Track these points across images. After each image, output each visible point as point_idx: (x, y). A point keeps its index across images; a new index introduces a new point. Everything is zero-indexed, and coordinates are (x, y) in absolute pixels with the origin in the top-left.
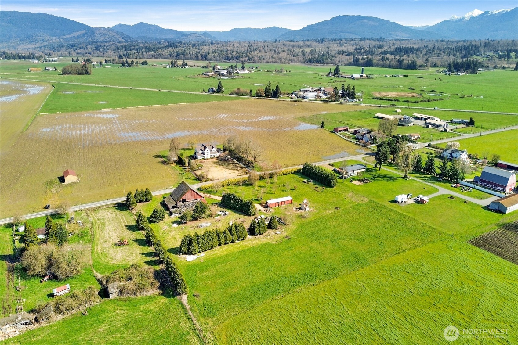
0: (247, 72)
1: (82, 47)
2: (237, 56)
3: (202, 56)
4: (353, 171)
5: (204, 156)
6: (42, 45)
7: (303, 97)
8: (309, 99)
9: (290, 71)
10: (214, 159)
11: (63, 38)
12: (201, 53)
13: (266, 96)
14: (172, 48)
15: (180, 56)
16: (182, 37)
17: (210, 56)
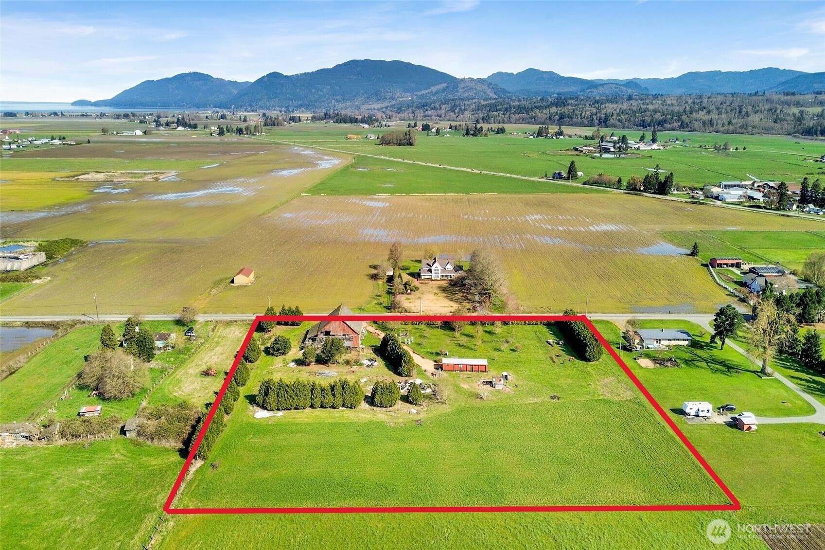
0: (657, 148)
1: (435, 106)
2: (661, 121)
3: (599, 121)
4: (659, 341)
5: (431, 274)
6: (389, 105)
7: (717, 198)
8: (727, 200)
9: (744, 149)
10: (446, 282)
11: (416, 95)
12: (599, 115)
13: (644, 191)
14: (557, 108)
15: (565, 119)
16: (588, 89)
17: (612, 121)
